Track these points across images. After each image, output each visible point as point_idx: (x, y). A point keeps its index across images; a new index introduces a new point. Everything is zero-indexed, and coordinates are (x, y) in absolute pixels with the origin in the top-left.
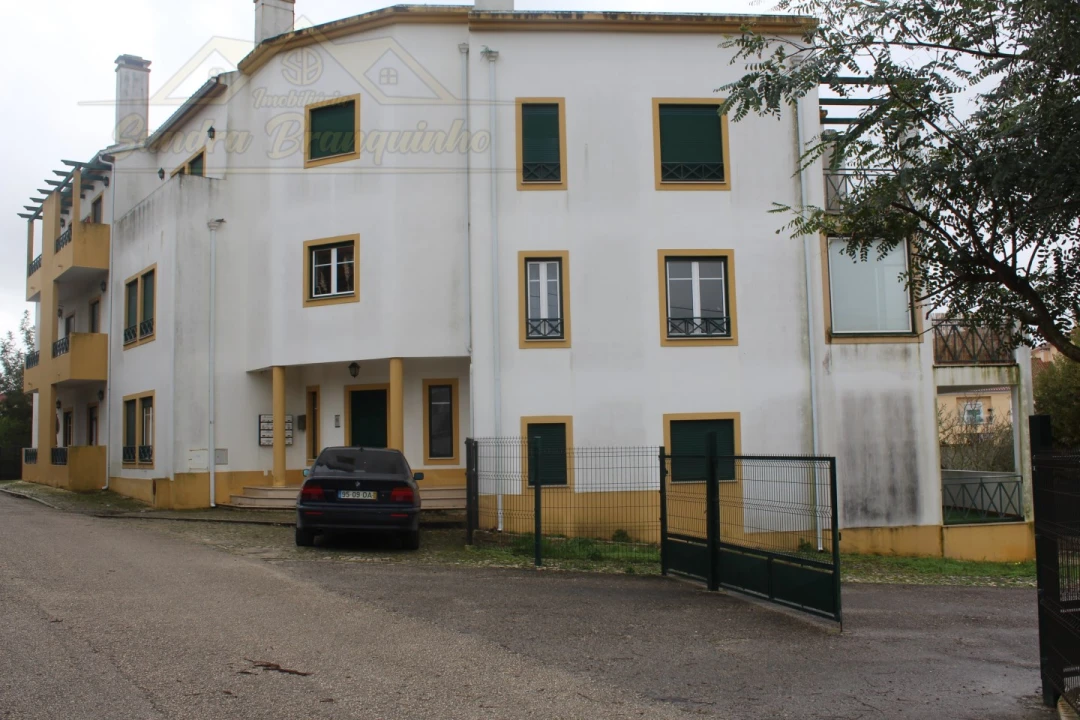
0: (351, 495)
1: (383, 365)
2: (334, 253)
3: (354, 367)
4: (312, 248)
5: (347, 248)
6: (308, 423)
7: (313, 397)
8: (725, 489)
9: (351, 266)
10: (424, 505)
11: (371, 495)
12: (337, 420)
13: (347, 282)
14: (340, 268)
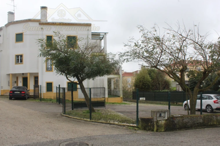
0: (16, 92)
1: (27, 74)
2: (20, 56)
3: (23, 74)
4: (16, 56)
5: (21, 56)
6: (16, 82)
7: (17, 78)
8: (74, 93)
9: (22, 59)
10: (30, 95)
11: (19, 93)
12: (21, 81)
13: (21, 61)
14: (20, 59)
